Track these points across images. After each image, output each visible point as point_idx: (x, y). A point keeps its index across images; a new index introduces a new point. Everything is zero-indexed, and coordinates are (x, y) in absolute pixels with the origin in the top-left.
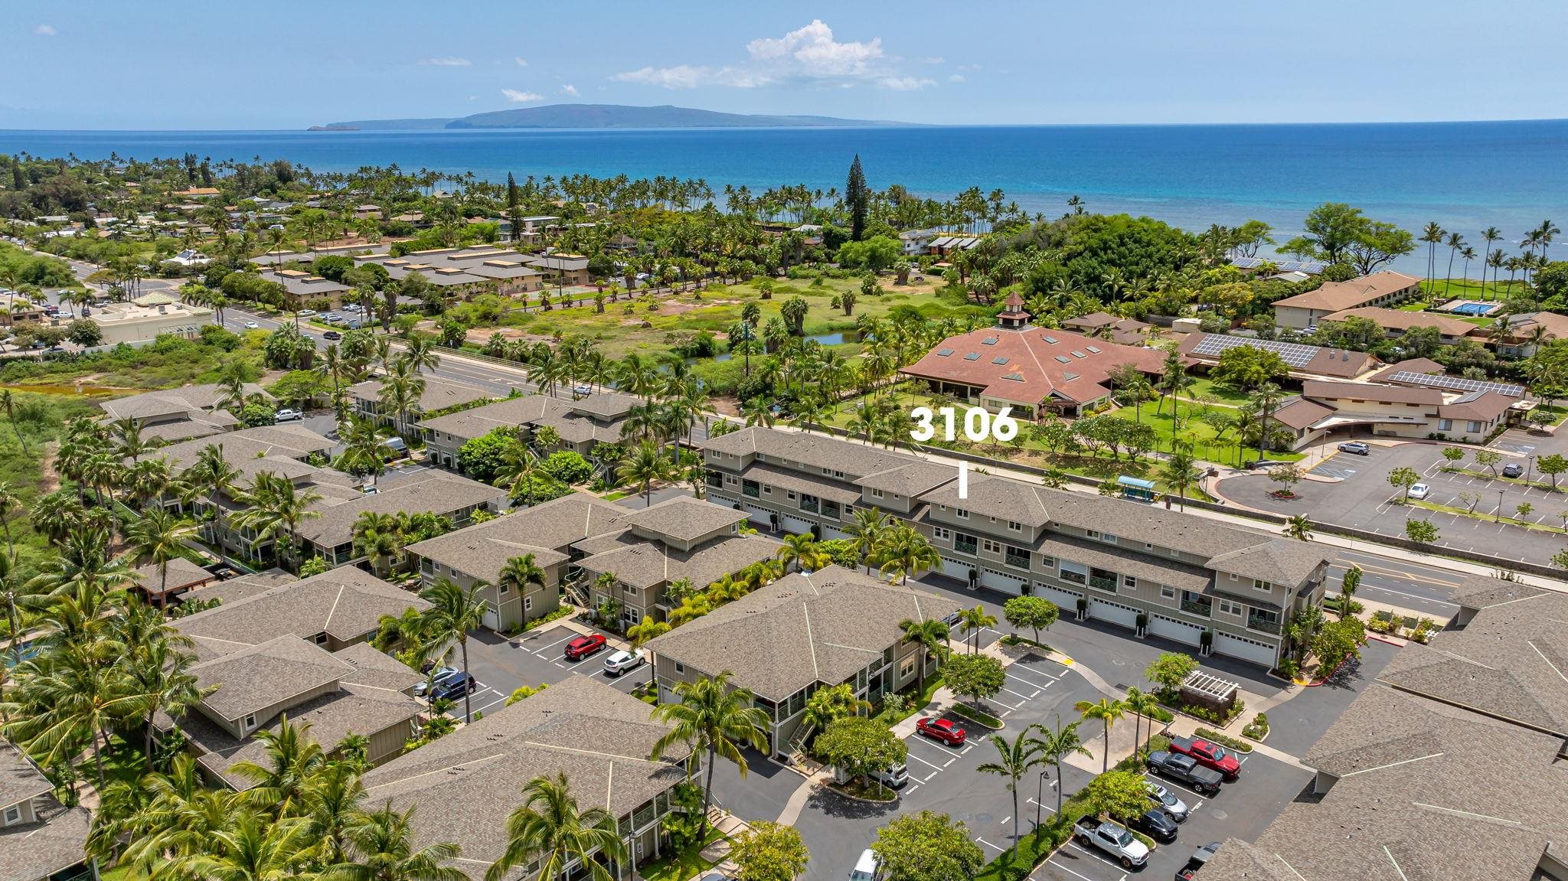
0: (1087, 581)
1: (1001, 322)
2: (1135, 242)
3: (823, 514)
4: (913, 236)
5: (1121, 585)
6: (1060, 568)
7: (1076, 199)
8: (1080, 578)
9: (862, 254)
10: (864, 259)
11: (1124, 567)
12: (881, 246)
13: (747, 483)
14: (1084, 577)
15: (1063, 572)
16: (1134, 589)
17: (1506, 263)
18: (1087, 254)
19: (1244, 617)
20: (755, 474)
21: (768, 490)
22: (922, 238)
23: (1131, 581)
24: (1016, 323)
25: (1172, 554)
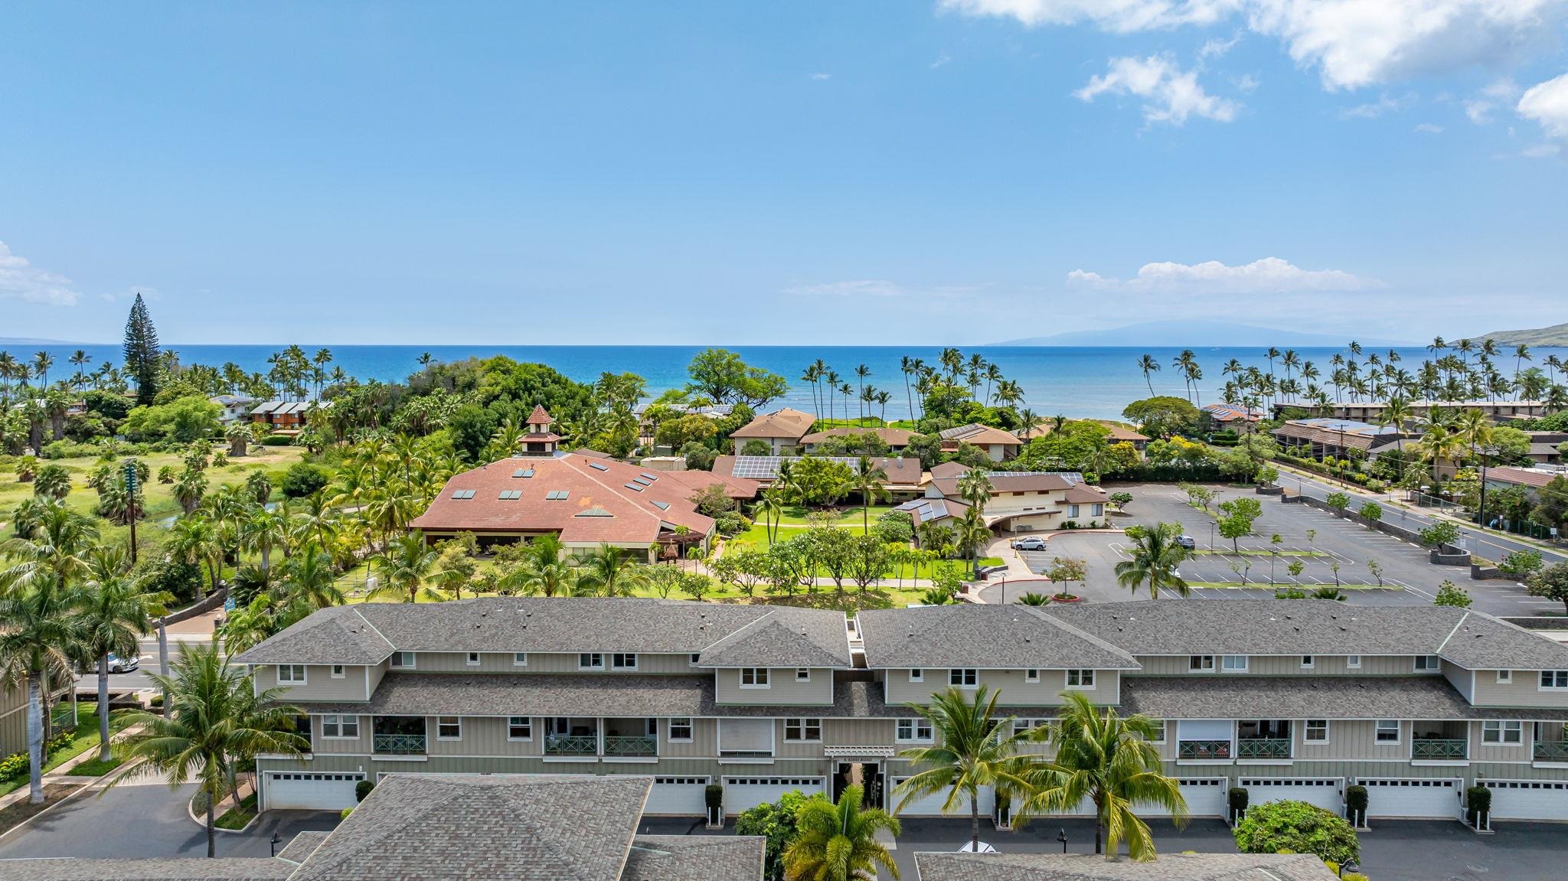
0: (1234, 751)
1: (525, 448)
2: (554, 382)
3: (608, 753)
4: (227, 402)
5: (1300, 741)
6: (1179, 739)
7: (426, 357)
8: (1218, 749)
9: (165, 422)
10: (170, 427)
11: (1295, 706)
12: (195, 409)
13: (386, 726)
14: (1226, 744)
15: (1183, 744)
16: (1326, 742)
17: (877, 397)
18: (505, 396)
19: (1526, 745)
20: (403, 702)
21: (450, 730)
22: (240, 404)
23: (1316, 728)
24: (548, 448)
25: (1350, 666)
